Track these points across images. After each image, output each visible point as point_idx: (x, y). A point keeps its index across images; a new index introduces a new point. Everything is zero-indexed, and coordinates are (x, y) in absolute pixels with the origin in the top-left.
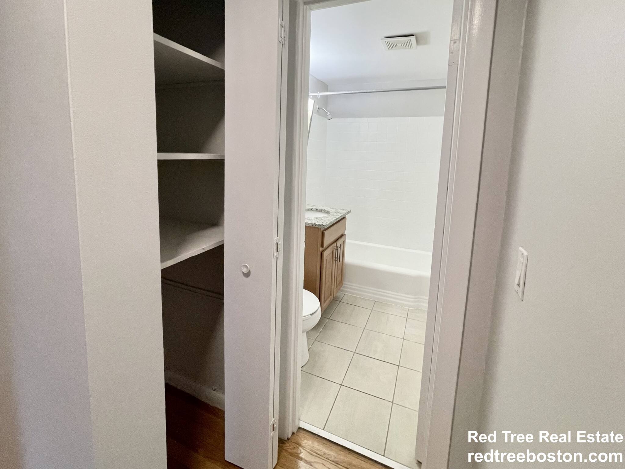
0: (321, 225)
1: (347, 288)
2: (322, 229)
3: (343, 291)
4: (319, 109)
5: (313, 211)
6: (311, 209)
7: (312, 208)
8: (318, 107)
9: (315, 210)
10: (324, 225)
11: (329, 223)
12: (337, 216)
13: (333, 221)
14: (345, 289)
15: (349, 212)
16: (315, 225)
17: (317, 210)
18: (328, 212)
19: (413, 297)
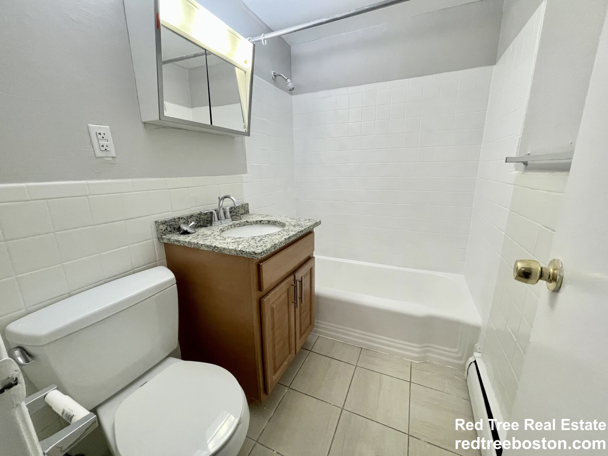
0: (250, 254)
1: (322, 328)
2: (257, 261)
3: (316, 332)
4: (275, 76)
5: (263, 224)
6: (260, 222)
7: (261, 219)
8: (274, 73)
9: (266, 222)
10: (256, 254)
11: (269, 246)
12: (293, 231)
13: (281, 243)
14: (319, 330)
15: (317, 224)
16: (242, 253)
17: (269, 221)
18: (283, 225)
19: (418, 346)
